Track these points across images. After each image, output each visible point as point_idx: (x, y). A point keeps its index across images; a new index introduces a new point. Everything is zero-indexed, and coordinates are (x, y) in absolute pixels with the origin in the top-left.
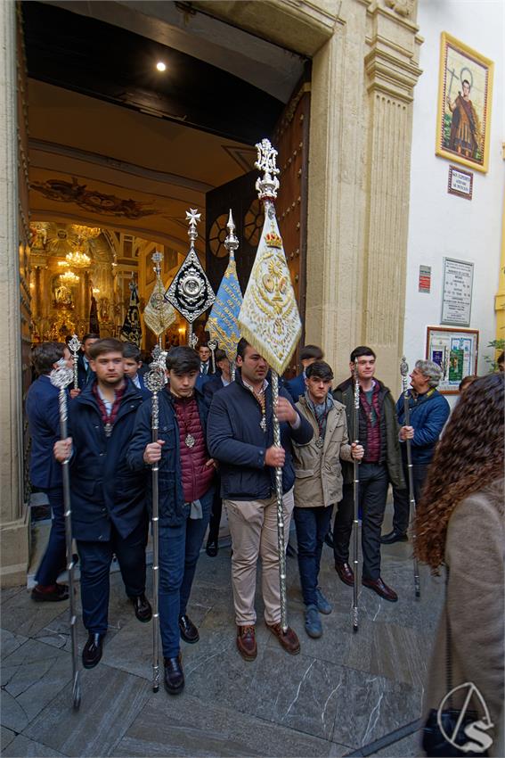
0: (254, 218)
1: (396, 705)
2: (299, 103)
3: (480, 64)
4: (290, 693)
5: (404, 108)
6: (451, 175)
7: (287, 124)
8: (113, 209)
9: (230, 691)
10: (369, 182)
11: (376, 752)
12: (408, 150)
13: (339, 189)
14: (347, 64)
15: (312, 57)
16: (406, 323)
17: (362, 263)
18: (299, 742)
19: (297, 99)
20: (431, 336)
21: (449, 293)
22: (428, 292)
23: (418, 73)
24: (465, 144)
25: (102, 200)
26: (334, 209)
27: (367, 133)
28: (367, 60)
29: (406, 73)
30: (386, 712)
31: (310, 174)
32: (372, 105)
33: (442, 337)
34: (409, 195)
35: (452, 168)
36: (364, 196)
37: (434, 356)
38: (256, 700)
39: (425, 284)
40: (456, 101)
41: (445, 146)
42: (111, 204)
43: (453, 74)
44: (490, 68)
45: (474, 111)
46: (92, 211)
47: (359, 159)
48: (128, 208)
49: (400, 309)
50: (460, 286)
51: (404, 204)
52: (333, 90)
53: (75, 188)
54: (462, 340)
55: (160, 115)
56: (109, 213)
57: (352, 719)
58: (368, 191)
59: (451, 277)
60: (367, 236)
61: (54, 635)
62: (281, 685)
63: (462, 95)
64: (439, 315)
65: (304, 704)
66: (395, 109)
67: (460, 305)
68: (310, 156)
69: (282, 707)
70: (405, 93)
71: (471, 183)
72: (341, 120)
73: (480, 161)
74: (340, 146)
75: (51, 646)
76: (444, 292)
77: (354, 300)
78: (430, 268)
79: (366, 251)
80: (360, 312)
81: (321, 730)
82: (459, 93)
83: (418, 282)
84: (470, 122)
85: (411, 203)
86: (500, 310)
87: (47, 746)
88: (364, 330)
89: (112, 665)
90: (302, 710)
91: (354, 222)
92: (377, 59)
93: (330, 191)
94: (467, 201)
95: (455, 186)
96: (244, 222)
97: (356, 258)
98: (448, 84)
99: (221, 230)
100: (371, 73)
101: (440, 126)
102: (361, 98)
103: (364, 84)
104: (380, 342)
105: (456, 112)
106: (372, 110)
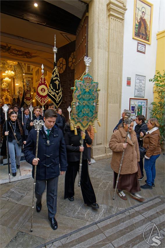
0: (72, 59)
1: (108, 211)
2: (85, 20)
3: (149, 6)
4: (77, 210)
5: (121, 22)
6: (138, 46)
7: (81, 27)
8: (22, 55)
9: (59, 210)
10: (109, 48)
11: (99, 223)
12: (122, 37)
13: (98, 51)
14: (100, 7)
15: (89, 3)
16: (122, 97)
17: (106, 77)
18: (78, 221)
19: (84, 18)
20: (131, 101)
21: (137, 86)
22: (130, 86)
23: (126, 10)
24: (143, 34)
25: (18, 52)
26: (97, 58)
27: (108, 31)
28: (108, 5)
29: (121, 10)
30: (104, 213)
31: (89, 46)
32: (110, 21)
33: (135, 101)
34: (123, 53)
35: (138, 43)
36: (107, 53)
37: (132, 108)
38: (66, 212)
39: (129, 83)
40: (140, 19)
41: (136, 35)
42: (21, 53)
43: (139, 9)
44: (152, 7)
45: (146, 22)
46: (14, 56)
47: (105, 40)
48: (27, 55)
49: (120, 92)
50: (141, 84)
51: (121, 56)
52: (96, 16)
53: (7, 47)
54: (141, 102)
55: (37, 22)
56: (20, 56)
57: (94, 215)
58: (109, 52)
59: (138, 81)
60: (108, 67)
61: (5, 197)
62: (74, 208)
63: (142, 17)
64: (134, 94)
65: (81, 212)
66: (118, 23)
67: (141, 90)
68: (89, 39)
69: (74, 213)
70: (121, 17)
71: (145, 48)
72: (98, 27)
73: (148, 40)
74: (98, 36)
75: (4, 200)
76: (136, 86)
77: (104, 89)
78: (130, 78)
79: (108, 72)
80: (106, 93)
81: (85, 218)
82: (141, 16)
83: (126, 83)
84: (145, 26)
85: (124, 55)
86: (155, 92)
87: (3, 226)
88: (107, 100)
89: (23, 204)
90: (80, 214)
91: (104, 63)
92: (111, 5)
93: (95, 52)
94: (144, 54)
95: (139, 49)
96: (68, 61)
97: (104, 75)
98: (137, 13)
99: (61, 64)
100: (109, 10)
101: (134, 28)
102: (106, 19)
103: (107, 14)
104: (113, 103)
105: (140, 23)
106: (110, 23)
